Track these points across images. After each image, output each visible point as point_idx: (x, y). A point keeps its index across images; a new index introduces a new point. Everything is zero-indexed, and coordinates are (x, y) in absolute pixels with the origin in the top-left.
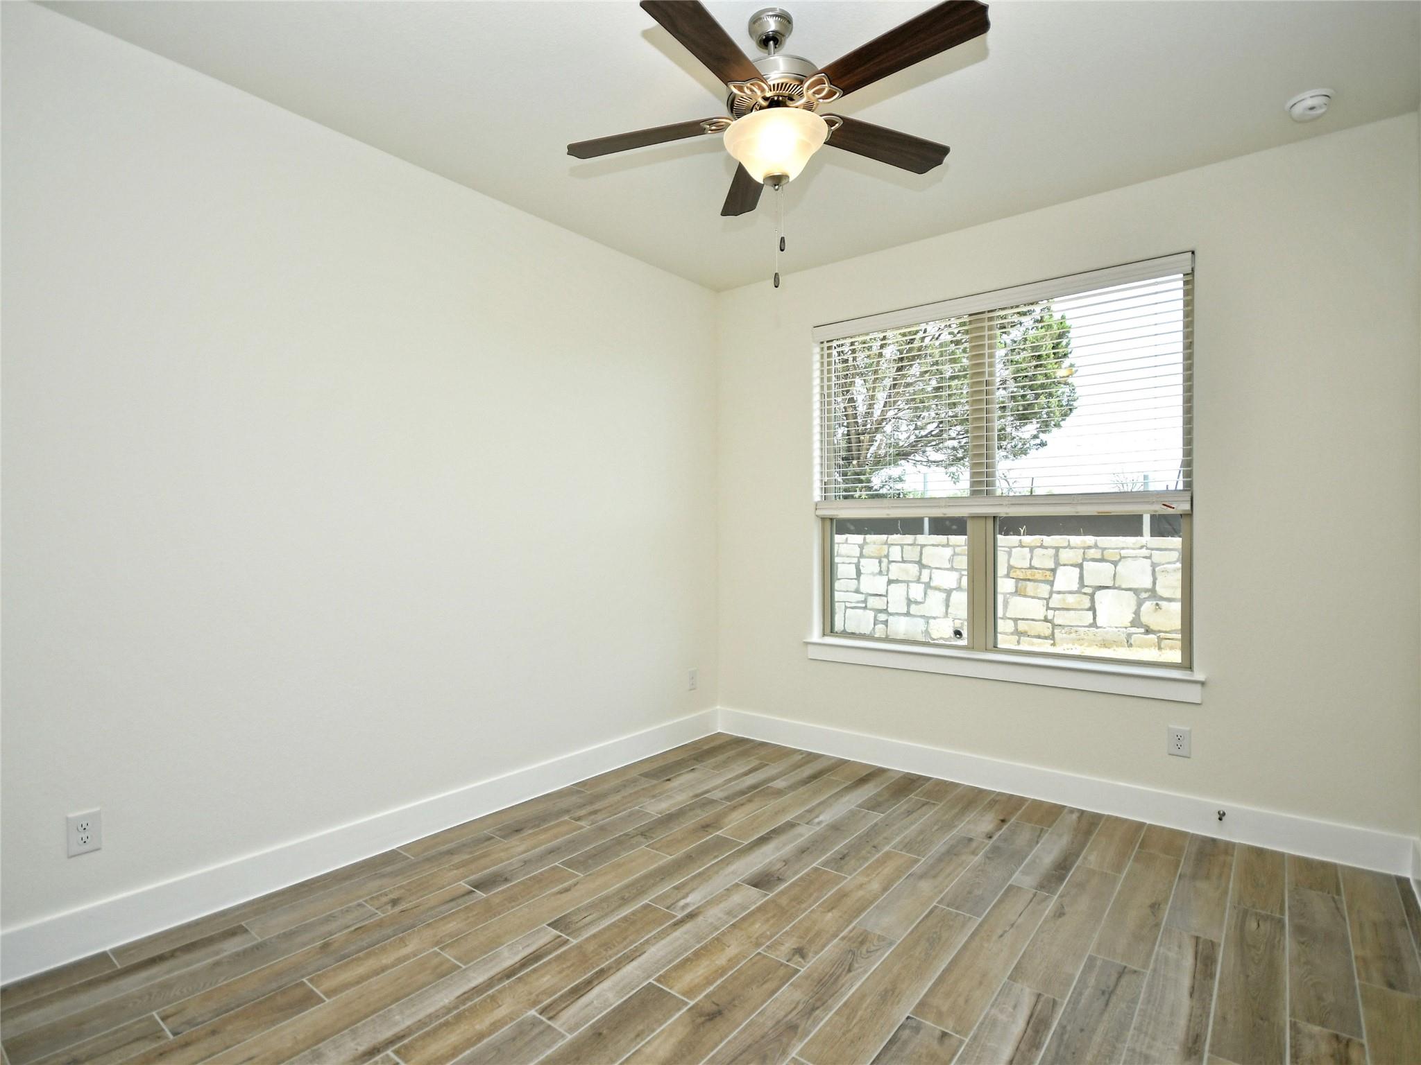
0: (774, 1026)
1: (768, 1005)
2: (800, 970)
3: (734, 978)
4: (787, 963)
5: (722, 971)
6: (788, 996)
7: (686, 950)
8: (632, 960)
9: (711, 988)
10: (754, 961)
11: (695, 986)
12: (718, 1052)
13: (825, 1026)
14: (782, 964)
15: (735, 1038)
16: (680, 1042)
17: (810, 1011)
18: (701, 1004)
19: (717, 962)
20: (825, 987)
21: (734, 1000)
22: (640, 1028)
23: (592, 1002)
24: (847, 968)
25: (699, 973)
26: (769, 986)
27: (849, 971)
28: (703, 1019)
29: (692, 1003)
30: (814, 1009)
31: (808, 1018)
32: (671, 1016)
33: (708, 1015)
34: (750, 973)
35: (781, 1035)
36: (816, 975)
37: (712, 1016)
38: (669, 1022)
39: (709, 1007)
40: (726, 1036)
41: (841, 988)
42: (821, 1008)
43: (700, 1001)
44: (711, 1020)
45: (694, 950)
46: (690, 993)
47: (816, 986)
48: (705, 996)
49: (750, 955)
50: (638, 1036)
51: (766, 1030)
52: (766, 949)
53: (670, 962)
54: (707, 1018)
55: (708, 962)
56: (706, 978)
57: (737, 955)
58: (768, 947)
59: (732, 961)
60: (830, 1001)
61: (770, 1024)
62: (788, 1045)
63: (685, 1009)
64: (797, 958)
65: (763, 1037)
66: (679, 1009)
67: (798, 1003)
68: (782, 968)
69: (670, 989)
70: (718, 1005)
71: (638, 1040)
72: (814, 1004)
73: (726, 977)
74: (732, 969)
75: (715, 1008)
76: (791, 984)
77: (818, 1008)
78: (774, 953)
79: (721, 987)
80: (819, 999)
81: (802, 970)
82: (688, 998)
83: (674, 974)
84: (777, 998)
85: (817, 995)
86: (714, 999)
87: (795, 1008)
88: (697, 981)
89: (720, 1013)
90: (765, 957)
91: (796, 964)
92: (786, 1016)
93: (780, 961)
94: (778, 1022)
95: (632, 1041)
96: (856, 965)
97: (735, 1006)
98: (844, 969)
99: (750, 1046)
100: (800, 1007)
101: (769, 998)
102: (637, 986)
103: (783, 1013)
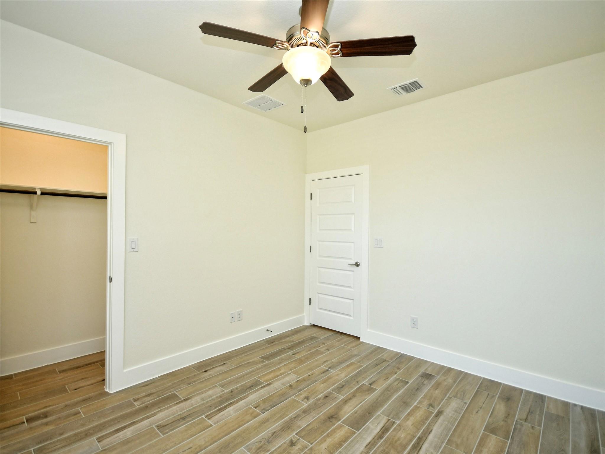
0: (311, 413)
1: (311, 420)
2: (295, 434)
3: (323, 432)
4: (300, 438)
5: (328, 436)
6: (303, 424)
7: (346, 447)
8: (370, 443)
9: (333, 428)
10: (314, 440)
11: (339, 429)
12: (329, 406)
13: (293, 412)
14: (302, 437)
15: (324, 410)
16: (342, 410)
17: (297, 417)
18: (336, 421)
19: (331, 440)
20: (287, 427)
21: (324, 423)
22: (356, 415)
23: (377, 424)
24: (275, 434)
25: (338, 434)
26: (310, 427)
27: (274, 432)
28: (335, 416)
29: (340, 422)
30: (295, 417)
31: (298, 415)
32: (347, 418)
33: (333, 418)
34: (317, 434)
35: (309, 410)
36: (289, 431)
37: (332, 417)
38: (347, 416)
39: (333, 420)
40: (327, 411)
41: (282, 425)
42: (292, 418)
43: (337, 423)
44: (333, 416)
45: (343, 447)
46: (340, 427)
47: (291, 426)
48: (335, 425)
49: (316, 443)
50: (356, 412)
51: (313, 412)
52: (308, 446)
53: (352, 441)
54: (333, 417)
55: (335, 440)
56: (335, 432)
57: (322, 443)
58: (307, 448)
59: (324, 440)
60: (288, 420)
61: (312, 413)
62: (307, 407)
63: (342, 420)
64: (294, 440)
65: (315, 410)
66: (344, 420)
67: (300, 420)
68: (303, 436)
69: (349, 428)
70: (330, 421)
71: (356, 411)
72: (294, 419)
73: (327, 432)
74: (324, 436)
75: (331, 420)
76: (301, 427)
77: (293, 418)
78: (305, 444)
79: (329, 428)
80: (292, 421)
81: (294, 434)
82: (341, 424)
83: (349, 434)
84: (308, 422)
85: (292, 422)
86: (332, 423)
87: (302, 418)
88: (339, 431)
89: (329, 418)
90: (309, 442)
91: (296, 437)
92: (306, 416)
93: (303, 439)
94: (309, 414)
95: (358, 411)
96: (270, 435)
97: (324, 420)
98: (276, 434)
99: (319, 407)
100: (300, 418)
101: (311, 423)
102: (363, 430)
103: (307, 417)
